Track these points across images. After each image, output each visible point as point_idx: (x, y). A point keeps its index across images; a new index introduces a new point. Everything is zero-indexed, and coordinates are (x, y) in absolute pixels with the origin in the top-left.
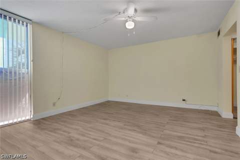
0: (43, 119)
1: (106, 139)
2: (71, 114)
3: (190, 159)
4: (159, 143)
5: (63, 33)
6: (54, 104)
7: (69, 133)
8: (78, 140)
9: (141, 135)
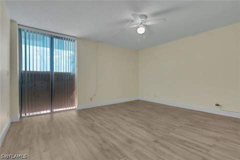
0: (84, 110)
1: (115, 130)
2: (102, 108)
3: (174, 158)
4: (156, 141)
5: (98, 42)
6: (91, 99)
7: (94, 121)
8: (96, 126)
9: (145, 132)
